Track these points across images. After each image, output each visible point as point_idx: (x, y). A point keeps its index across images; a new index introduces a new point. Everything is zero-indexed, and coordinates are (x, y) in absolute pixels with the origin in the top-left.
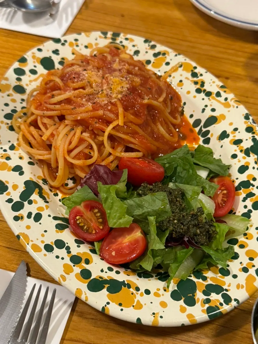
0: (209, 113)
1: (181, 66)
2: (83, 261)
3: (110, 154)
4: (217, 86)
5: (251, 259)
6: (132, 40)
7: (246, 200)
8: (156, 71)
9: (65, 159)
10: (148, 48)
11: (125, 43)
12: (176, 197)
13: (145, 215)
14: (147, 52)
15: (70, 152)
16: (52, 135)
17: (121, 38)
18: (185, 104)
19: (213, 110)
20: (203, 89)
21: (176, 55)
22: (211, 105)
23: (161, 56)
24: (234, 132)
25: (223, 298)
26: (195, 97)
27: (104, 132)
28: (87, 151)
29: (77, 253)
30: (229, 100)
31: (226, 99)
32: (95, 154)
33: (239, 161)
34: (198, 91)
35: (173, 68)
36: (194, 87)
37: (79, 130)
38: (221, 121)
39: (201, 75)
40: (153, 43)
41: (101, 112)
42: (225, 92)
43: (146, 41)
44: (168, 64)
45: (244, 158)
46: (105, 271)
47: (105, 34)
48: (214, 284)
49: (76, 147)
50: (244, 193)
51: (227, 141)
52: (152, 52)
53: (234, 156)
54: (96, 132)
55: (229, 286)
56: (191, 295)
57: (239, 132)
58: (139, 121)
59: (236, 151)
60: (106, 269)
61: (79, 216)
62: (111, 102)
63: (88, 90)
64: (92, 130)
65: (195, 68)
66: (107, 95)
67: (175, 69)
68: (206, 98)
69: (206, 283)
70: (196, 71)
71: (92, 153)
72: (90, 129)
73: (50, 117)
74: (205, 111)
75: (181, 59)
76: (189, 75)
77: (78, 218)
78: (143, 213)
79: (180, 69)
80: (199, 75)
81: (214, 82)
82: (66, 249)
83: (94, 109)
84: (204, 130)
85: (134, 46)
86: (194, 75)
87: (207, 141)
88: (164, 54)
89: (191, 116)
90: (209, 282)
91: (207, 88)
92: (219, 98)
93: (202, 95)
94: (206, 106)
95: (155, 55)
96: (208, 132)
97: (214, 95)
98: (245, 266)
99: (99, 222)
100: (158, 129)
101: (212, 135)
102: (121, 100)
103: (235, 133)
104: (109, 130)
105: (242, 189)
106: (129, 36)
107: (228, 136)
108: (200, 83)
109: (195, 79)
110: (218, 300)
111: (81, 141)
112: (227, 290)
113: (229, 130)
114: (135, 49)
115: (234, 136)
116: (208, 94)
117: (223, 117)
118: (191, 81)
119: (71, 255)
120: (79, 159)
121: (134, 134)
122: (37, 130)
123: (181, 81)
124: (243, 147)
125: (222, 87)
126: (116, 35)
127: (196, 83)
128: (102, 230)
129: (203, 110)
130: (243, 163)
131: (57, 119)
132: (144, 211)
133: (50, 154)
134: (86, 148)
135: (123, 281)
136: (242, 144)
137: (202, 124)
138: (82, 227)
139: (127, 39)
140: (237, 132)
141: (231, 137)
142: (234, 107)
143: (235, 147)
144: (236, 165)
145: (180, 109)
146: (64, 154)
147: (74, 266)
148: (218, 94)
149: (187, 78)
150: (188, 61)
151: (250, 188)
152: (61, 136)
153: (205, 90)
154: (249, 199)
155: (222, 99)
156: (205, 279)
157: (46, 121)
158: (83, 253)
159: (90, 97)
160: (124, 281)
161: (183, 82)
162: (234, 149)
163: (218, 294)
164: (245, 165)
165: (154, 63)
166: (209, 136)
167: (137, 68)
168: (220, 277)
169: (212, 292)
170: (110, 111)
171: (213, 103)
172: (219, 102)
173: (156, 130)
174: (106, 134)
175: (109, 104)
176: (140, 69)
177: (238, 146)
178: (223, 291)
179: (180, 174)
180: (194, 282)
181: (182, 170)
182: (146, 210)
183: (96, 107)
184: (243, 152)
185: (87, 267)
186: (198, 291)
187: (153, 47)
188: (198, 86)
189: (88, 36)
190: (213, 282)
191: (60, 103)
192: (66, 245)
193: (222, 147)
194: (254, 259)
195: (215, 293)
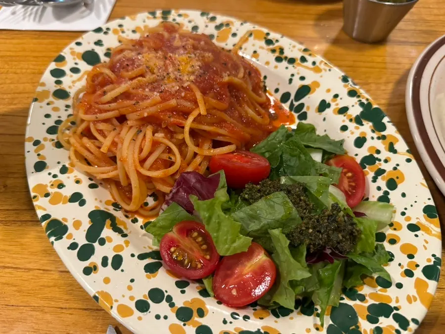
0: (297, 84)
1: (251, 35)
2: (195, 313)
3: (195, 154)
4: (300, 50)
5: (411, 256)
6: (186, 16)
7: (377, 180)
8: (222, 45)
9: (139, 173)
10: (207, 21)
11: (179, 20)
12: (299, 196)
13: (264, 228)
14: (207, 26)
15: (142, 162)
16: (114, 144)
17: (173, 15)
18: (265, 77)
19: (302, 78)
20: (283, 56)
21: (242, 24)
22: (298, 73)
23: (224, 28)
24: (335, 99)
25: (397, 322)
26: (276, 67)
27: (183, 127)
28: (165, 156)
29: (184, 303)
30: (317, 64)
31: (314, 63)
32: (178, 159)
33: (352, 133)
34: (279, 59)
35: (241, 38)
36: (272, 57)
37: (149, 131)
38: (315, 90)
39: (277, 41)
40: (211, 15)
41: (173, 102)
42: (310, 55)
43: (203, 14)
44: (234, 35)
45: (357, 128)
46: (228, 322)
47: (153, 14)
48: (377, 303)
49: (150, 154)
50: (372, 171)
51: (328, 112)
52: (212, 25)
53: (344, 128)
54: (172, 129)
55: (397, 301)
56: (354, 327)
57: (341, 99)
58: (224, 105)
59: (344, 121)
60: (229, 319)
61: (174, 246)
62: (182, 87)
63: (149, 77)
64: (166, 128)
65: (268, 34)
66: (176, 79)
67: (245, 40)
68: (290, 66)
69: (367, 305)
70: (270, 37)
71: (173, 158)
72: (163, 126)
73: (106, 121)
74: (293, 82)
75: (249, 27)
76: (263, 43)
77: (172, 249)
78: (262, 227)
79: (251, 39)
80: (274, 41)
81: (294, 47)
82: (167, 301)
83: (164, 100)
84: (296, 104)
85: (190, 22)
86: (269, 42)
87: (303, 116)
88: (228, 25)
89: (277, 91)
90: (370, 302)
91: (288, 53)
92: (305, 64)
93: (285, 63)
94: (293, 75)
95: (218, 27)
96: (302, 105)
97: (299, 61)
98: (406, 267)
99: (203, 250)
101: (308, 108)
102: (195, 82)
103: (336, 100)
104: (188, 123)
105: (367, 166)
106: (181, 12)
107: (329, 106)
108: (278, 51)
109: (271, 47)
110: (391, 327)
111: (155, 144)
112: (397, 309)
113: (329, 98)
114: (192, 24)
115: (337, 104)
116: (292, 61)
117: (317, 84)
118: (268, 49)
119: (175, 309)
120: (158, 169)
122: (93, 141)
123: (255, 52)
124: (351, 115)
125: (305, 50)
126: (166, 13)
127: (273, 51)
128: (209, 260)
129: (291, 81)
130: (357, 134)
131: (115, 122)
132: (262, 224)
133: (116, 169)
134: (163, 152)
135: (257, 330)
136: (349, 112)
137: (292, 97)
138: (181, 263)
139: (180, 15)
140: (338, 99)
141: (333, 106)
142: (325, 70)
143: (341, 117)
144: (349, 139)
145: (262, 84)
146: (135, 166)
147: (184, 325)
148: (303, 59)
149: (261, 48)
150: (257, 28)
151: (376, 164)
152: (126, 143)
153: (286, 58)
154: (380, 178)
155: (309, 64)
156: (362, 298)
157: (102, 126)
158: (191, 300)
159: (154, 85)
160: (259, 330)
161: (258, 52)
162: (341, 120)
163: (387, 316)
164: (361, 136)
165: (218, 36)
166: (304, 110)
167: (202, 43)
168: (380, 290)
169: (379, 316)
170: (184, 98)
171: (299, 70)
172: (307, 68)
174: (187, 129)
175: (182, 89)
176: (206, 43)
177: (345, 116)
178: (393, 311)
179: (288, 163)
180: (351, 306)
181: (289, 157)
182: (264, 222)
183: (166, 96)
184: (353, 120)
185: (203, 321)
186: (360, 319)
187: (213, 19)
188: (277, 54)
189: (133, 19)
190: (375, 301)
191: (115, 100)
192: (166, 294)
193: (324, 119)
194: (415, 256)
195: (383, 317)
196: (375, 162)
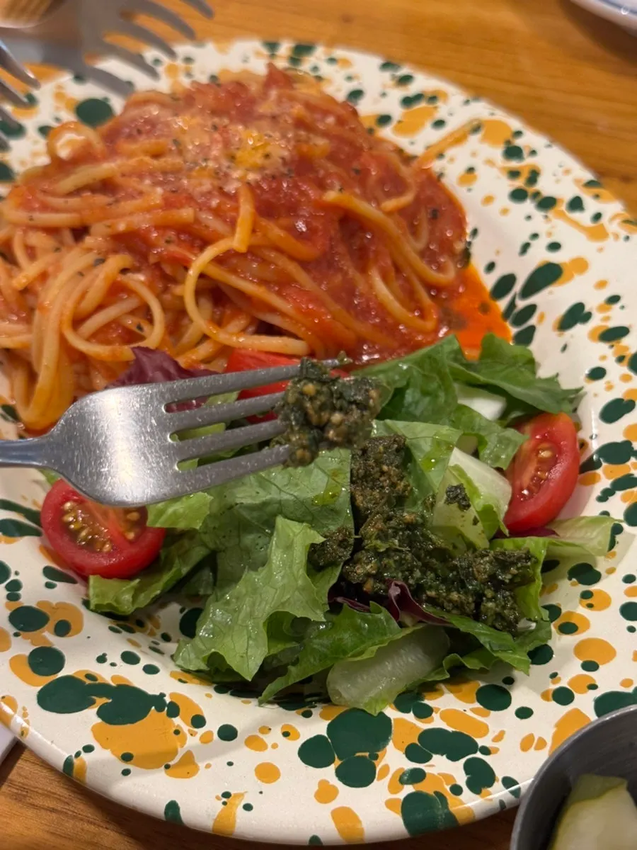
0: (539, 255)
1: (476, 129)
2: (51, 624)
3: (205, 337)
4: (577, 181)
5: (590, 666)
6: (346, 63)
7: (610, 498)
8: (403, 142)
9: (63, 341)
10: (391, 83)
11: (326, 70)
13: (269, 509)
14: (384, 95)
15: (77, 322)
16: (43, 276)
17: (317, 58)
18: (475, 232)
19: (555, 247)
20: (531, 190)
21: (467, 102)
22: (549, 234)
23: (423, 104)
24: (607, 306)
25: (467, 773)
26: (505, 212)
27: (186, 269)
28: (130, 322)
29: (39, 603)
30: (605, 220)
31: (597, 217)
32: (155, 335)
33: (610, 387)
34: (518, 195)
35: (451, 134)
36: (508, 185)
37: (116, 262)
38: (570, 278)
39: (533, 153)
40: (405, 71)
41: (186, 214)
42: (597, 196)
43: (386, 66)
44: (439, 124)
45: (626, 378)
46: (109, 661)
47: (272, 46)
48: (450, 729)
49: (100, 307)
50: (608, 478)
51: (580, 331)
52: (398, 94)
53: (597, 374)
54: (168, 270)
55: (499, 738)
56: (367, 754)
57: (623, 307)
58: (305, 250)
59: (603, 358)
60: (114, 656)
61: (75, 501)
62: (221, 188)
63: (170, 161)
64: (157, 266)
65: (518, 134)
66: (217, 173)
67: (458, 138)
68: (538, 215)
69: (424, 726)
70: (519, 142)
71: (146, 327)
72: (152, 260)
73: (52, 231)
74: (530, 251)
75: (482, 110)
76: (497, 153)
77: (68, 505)
78: (265, 504)
79: (474, 140)
80: (525, 153)
81: (567, 172)
82: (7, 587)
83: (168, 204)
84: (521, 304)
85: (350, 78)
86: (513, 152)
87: (526, 337)
88: (433, 98)
89: (491, 267)
90: (437, 722)
91: (545, 186)
92: (576, 215)
93: (529, 206)
94: (535, 236)
95: (407, 102)
96: (531, 309)
97: (563, 207)
98: (564, 683)
99: (127, 521)
100: (371, 287)
101: (542, 317)
102: (253, 188)
103: (608, 309)
104: (201, 261)
105: (604, 464)
106: (339, 53)
107: (586, 317)
108: (525, 175)
109: (514, 164)
110: (448, 777)
111: (116, 291)
112: (486, 751)
113: (593, 301)
114: (353, 86)
115: (607, 319)
116: (547, 203)
117: (581, 265)
118: (502, 169)
119: (15, 605)
120: (107, 342)
121: (283, 283)
122: (9, 266)
123: (471, 170)
124: (627, 348)
125: (590, 184)
126: (302, 50)
127: (514, 174)
128: (131, 543)
129: (525, 248)
130: (619, 392)
131: (68, 237)
132: (268, 497)
133: (30, 331)
134: (132, 312)
135: (158, 694)
136: (626, 341)
137: (518, 287)
138: (75, 534)
139: (332, 60)
140: (616, 307)
141: (596, 322)
142: (617, 236)
143: (603, 348)
144: (597, 397)
145: (459, 247)
146: (61, 323)
147: (16, 635)
148: (576, 204)
149: (490, 162)
150: (501, 115)
151: (629, 463)
152: (63, 277)
153: (537, 194)
154: (619, 494)
155: (584, 217)
156: (425, 713)
157: (37, 239)
158: (57, 604)
160: (162, 695)
161: (477, 173)
162: (602, 354)
163: (453, 757)
164: (626, 399)
165: (400, 122)
166: (533, 321)
167: (331, 120)
168: (473, 710)
169: (437, 753)
170: (217, 212)
171: (558, 227)
172: (576, 224)
173: (361, 287)
174: (193, 273)
175: (216, 193)
176: (341, 121)
177: (612, 346)
178: (475, 752)
179: (412, 409)
180: (389, 720)
181: (418, 395)
182: (273, 495)
183: (175, 199)
184: (626, 361)
185: (57, 642)
186: (390, 747)
187: (405, 80)
188: (519, 183)
189: (222, 51)
190: (448, 725)
191: (77, 192)
192: (13, 577)
193: (564, 348)
194: (600, 666)
195: (445, 756)
196: (628, 459)
